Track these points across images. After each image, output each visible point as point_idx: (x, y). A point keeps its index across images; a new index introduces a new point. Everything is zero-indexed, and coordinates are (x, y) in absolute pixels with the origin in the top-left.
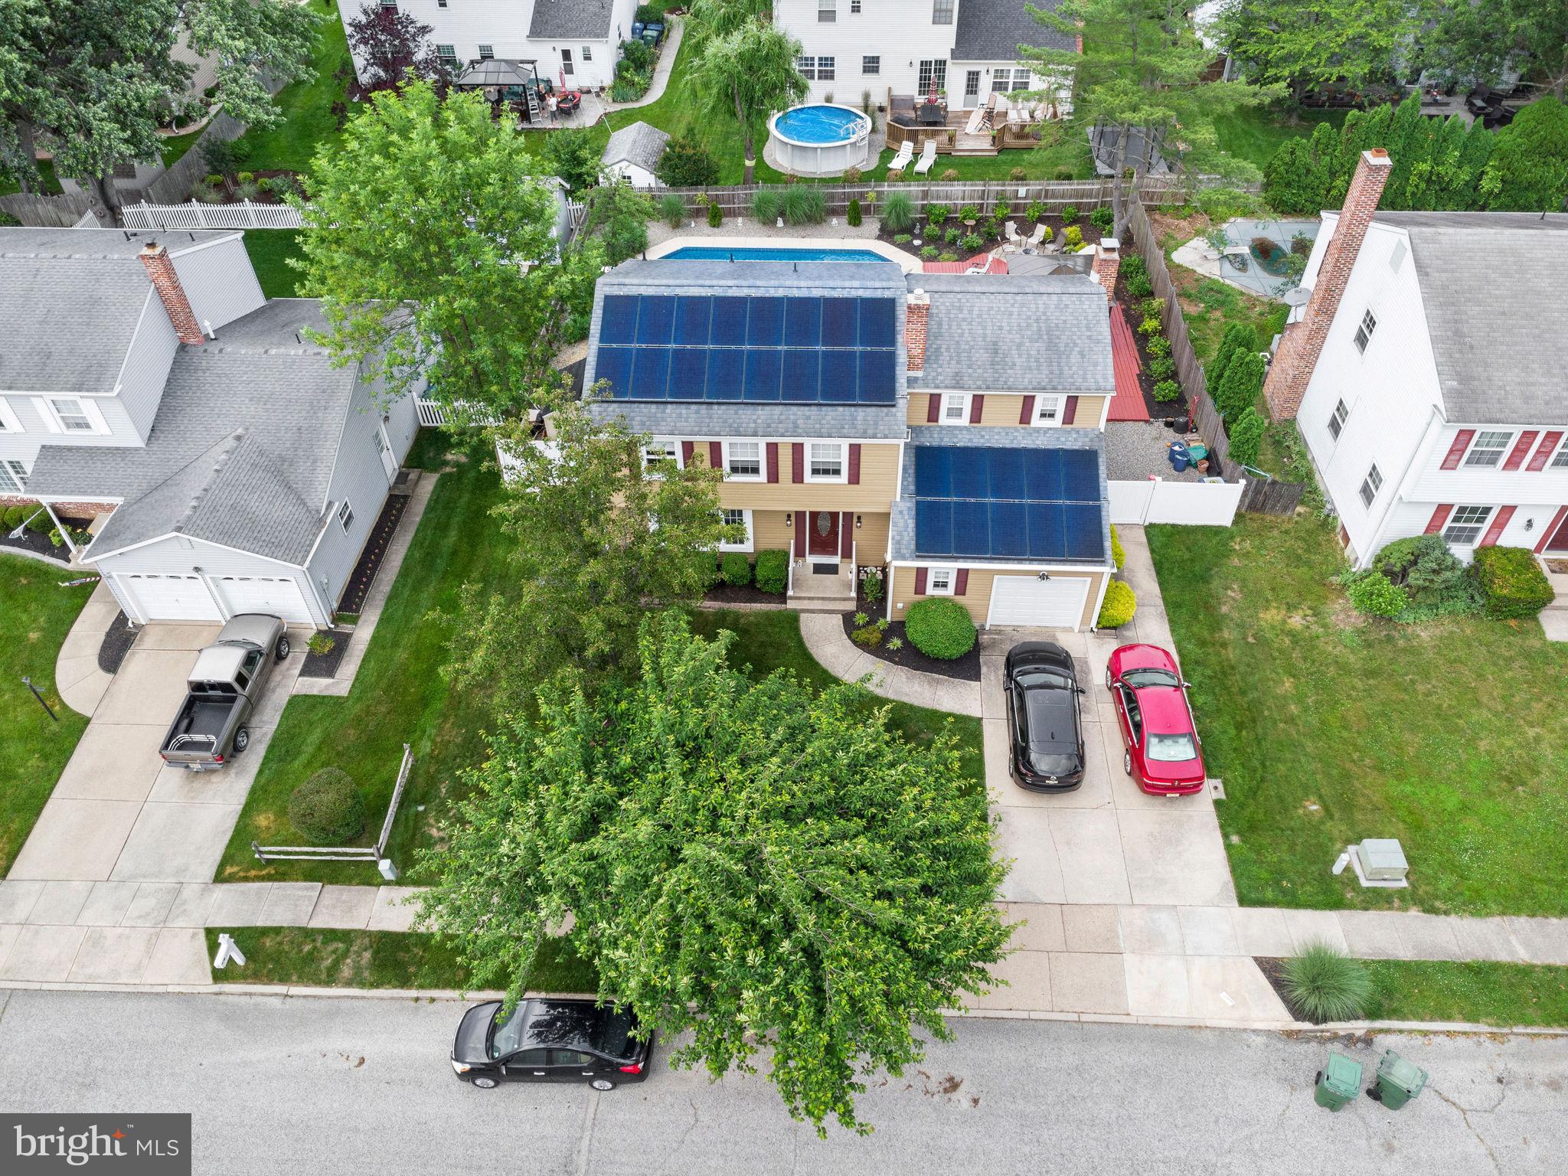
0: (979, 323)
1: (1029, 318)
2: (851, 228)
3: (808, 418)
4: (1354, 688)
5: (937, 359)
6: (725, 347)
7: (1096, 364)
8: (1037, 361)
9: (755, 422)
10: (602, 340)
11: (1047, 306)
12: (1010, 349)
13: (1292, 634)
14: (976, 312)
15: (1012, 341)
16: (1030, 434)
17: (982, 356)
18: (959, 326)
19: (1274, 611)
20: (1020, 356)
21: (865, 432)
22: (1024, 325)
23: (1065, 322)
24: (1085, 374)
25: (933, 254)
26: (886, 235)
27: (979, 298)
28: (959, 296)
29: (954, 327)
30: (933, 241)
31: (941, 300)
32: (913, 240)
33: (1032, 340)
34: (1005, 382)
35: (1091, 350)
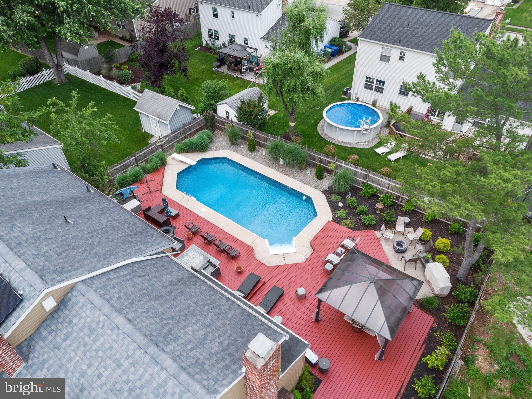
0: (91, 358)
1: (127, 382)
11: (150, 380)
25: (342, 216)
26: (328, 193)
27: (112, 330)
28: (102, 318)
29: (73, 347)
30: (350, 208)
31: (88, 312)
32: (340, 201)
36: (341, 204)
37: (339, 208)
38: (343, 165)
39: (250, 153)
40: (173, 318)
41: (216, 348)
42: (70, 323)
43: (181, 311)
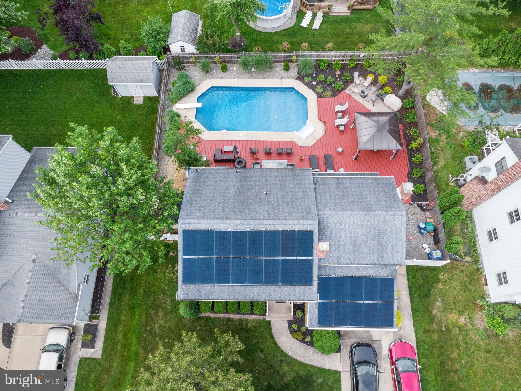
0: (349, 231)
1: (370, 228)
2: (284, 71)
3: (275, 291)
6: (238, 257)
7: (398, 252)
8: (373, 250)
9: (253, 293)
10: (184, 254)
11: (379, 222)
12: (361, 244)
13: (460, 327)
14: (347, 225)
15: (363, 240)
16: (367, 269)
17: (349, 248)
19: (453, 315)
20: (366, 247)
21: (300, 298)
22: (368, 231)
23: (386, 230)
24: (393, 257)
25: (321, 91)
26: (300, 77)
27: (349, 217)
28: (340, 217)
29: (338, 233)
30: (323, 83)
31: (332, 219)
32: (312, 81)
33: (371, 240)
34: (359, 261)
35: (396, 244)
36: (314, 83)
37: (315, 86)
38: (300, 54)
40: (359, 199)
41: (384, 198)
42: (328, 227)
43: (357, 195)
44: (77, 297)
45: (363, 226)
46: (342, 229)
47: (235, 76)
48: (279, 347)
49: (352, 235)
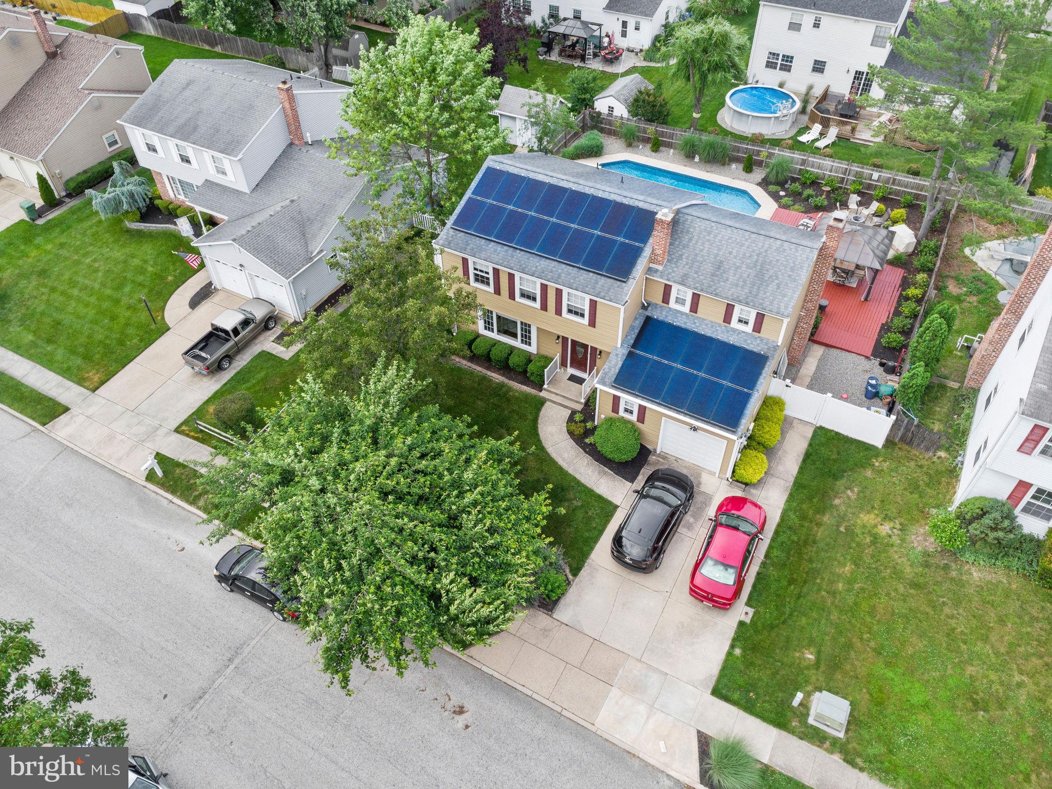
0: (717, 246)
1: (754, 251)
2: (744, 174)
3: (569, 274)
4: (896, 590)
5: (677, 261)
7: (784, 296)
8: (745, 282)
9: (536, 267)
10: (473, 193)
11: (770, 247)
12: (730, 269)
13: (875, 538)
14: (719, 237)
15: (734, 264)
16: (728, 332)
17: (708, 268)
18: (703, 244)
19: (872, 516)
20: (734, 275)
21: (599, 293)
22: (748, 255)
23: (778, 261)
24: (773, 300)
25: (788, 204)
26: (764, 184)
27: (726, 229)
28: (713, 224)
30: (794, 195)
31: (700, 223)
32: (781, 190)
33: (748, 267)
34: (715, 290)
35: (786, 285)
36: (782, 193)
37: (781, 197)
38: (776, 152)
39: (654, 154)
42: (688, 232)
44: (311, 259)
45: (742, 245)
46: (708, 241)
47: (666, 160)
48: (538, 435)
49: (721, 253)
